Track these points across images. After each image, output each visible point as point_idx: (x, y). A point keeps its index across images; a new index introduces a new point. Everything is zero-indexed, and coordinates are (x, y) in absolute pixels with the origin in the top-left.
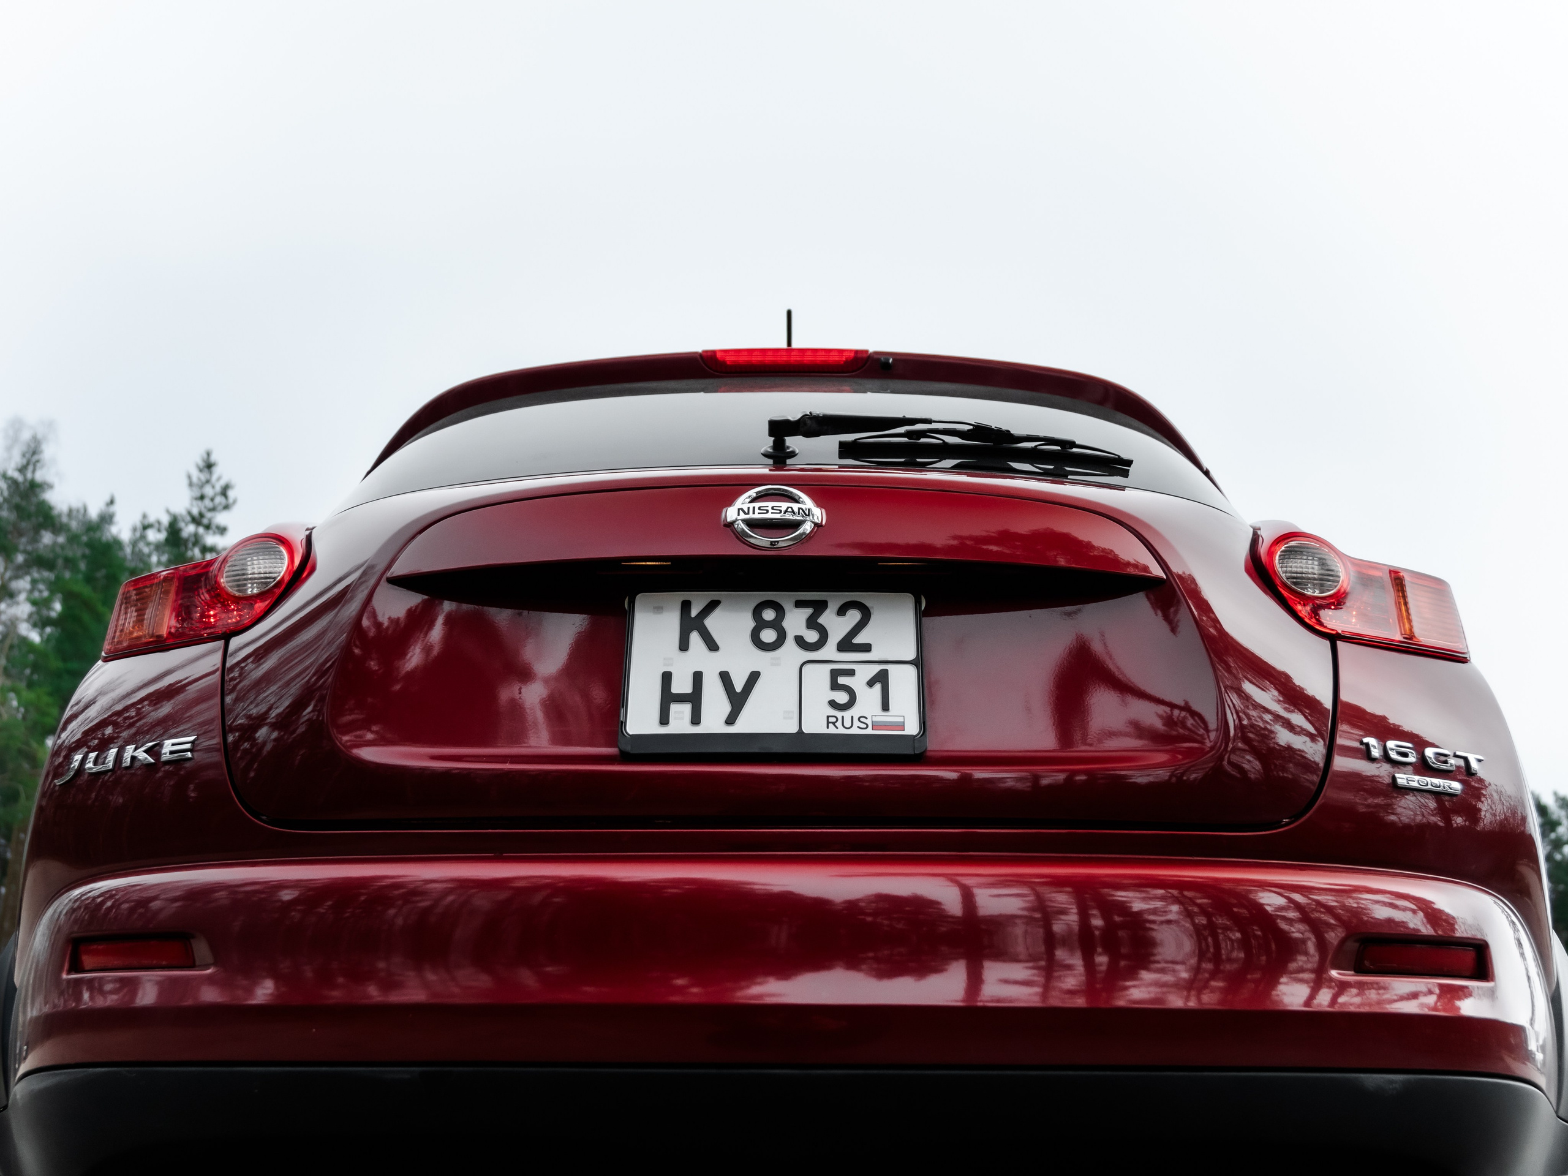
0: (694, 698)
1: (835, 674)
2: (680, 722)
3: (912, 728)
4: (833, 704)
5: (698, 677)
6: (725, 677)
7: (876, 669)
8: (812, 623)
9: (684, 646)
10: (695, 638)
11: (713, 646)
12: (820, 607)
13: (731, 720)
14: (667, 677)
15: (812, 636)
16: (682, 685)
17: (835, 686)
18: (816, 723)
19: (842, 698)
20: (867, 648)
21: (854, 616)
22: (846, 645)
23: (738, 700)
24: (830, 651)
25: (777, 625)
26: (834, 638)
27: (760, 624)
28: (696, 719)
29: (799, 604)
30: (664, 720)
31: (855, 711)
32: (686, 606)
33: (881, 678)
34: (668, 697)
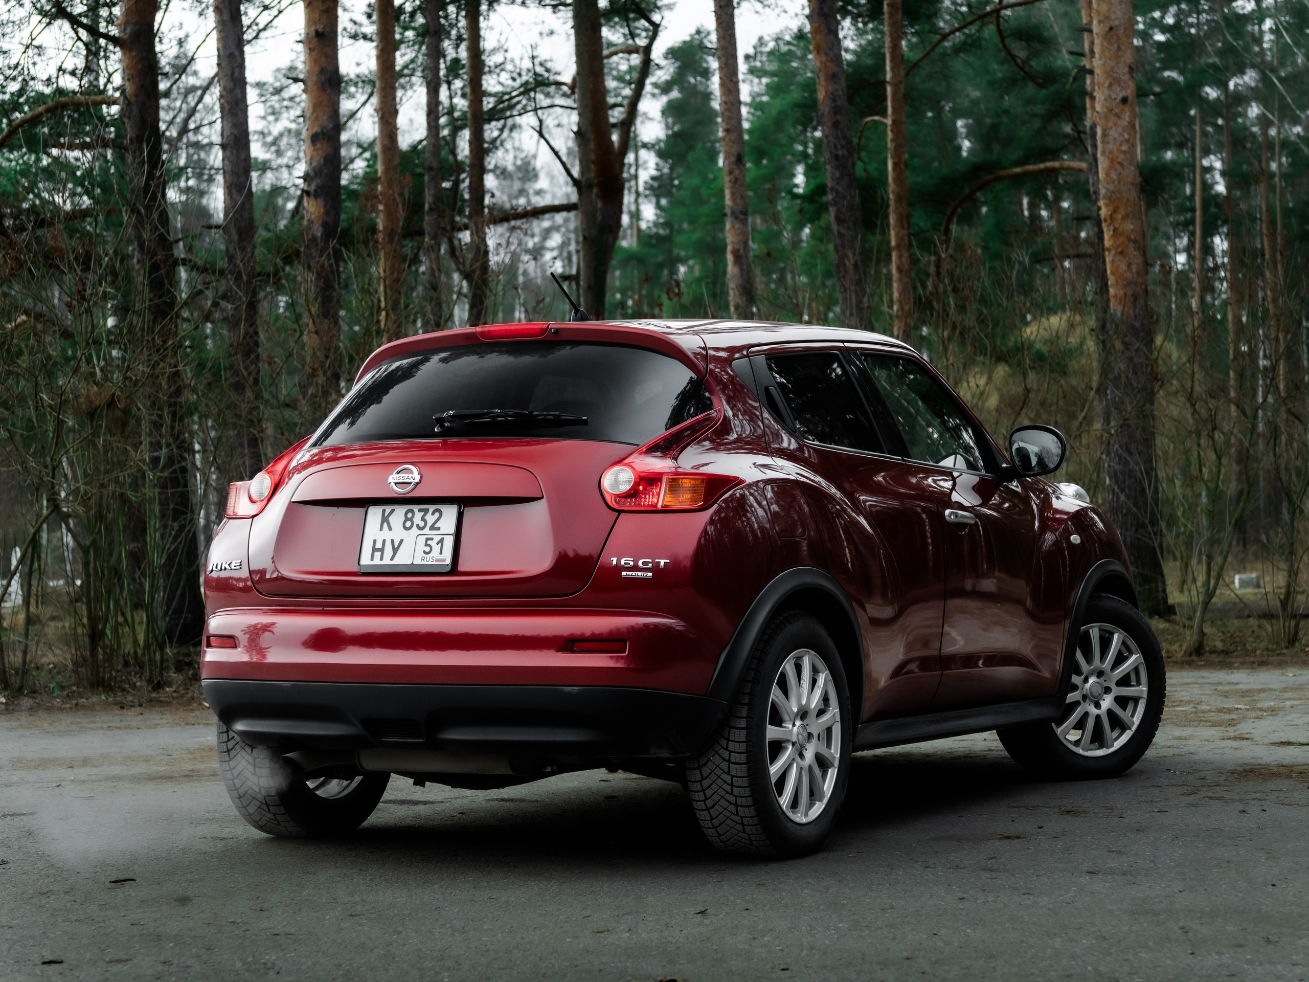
0: (382, 550)
1: (427, 539)
2: (377, 561)
3: (448, 561)
4: (425, 552)
5: (384, 541)
6: (392, 541)
7: (440, 537)
8: (423, 519)
9: (381, 529)
10: (385, 525)
11: (390, 529)
12: (426, 511)
13: (392, 559)
14: (375, 541)
15: (422, 524)
16: (379, 545)
17: (426, 545)
18: (418, 561)
19: (427, 549)
20: (438, 529)
21: (437, 515)
22: (433, 528)
23: (395, 550)
24: (427, 531)
25: (411, 520)
26: (429, 524)
27: (407, 519)
28: (381, 559)
29: (420, 510)
30: (372, 559)
31: (431, 555)
32: (384, 511)
33: (441, 541)
34: (374, 550)
